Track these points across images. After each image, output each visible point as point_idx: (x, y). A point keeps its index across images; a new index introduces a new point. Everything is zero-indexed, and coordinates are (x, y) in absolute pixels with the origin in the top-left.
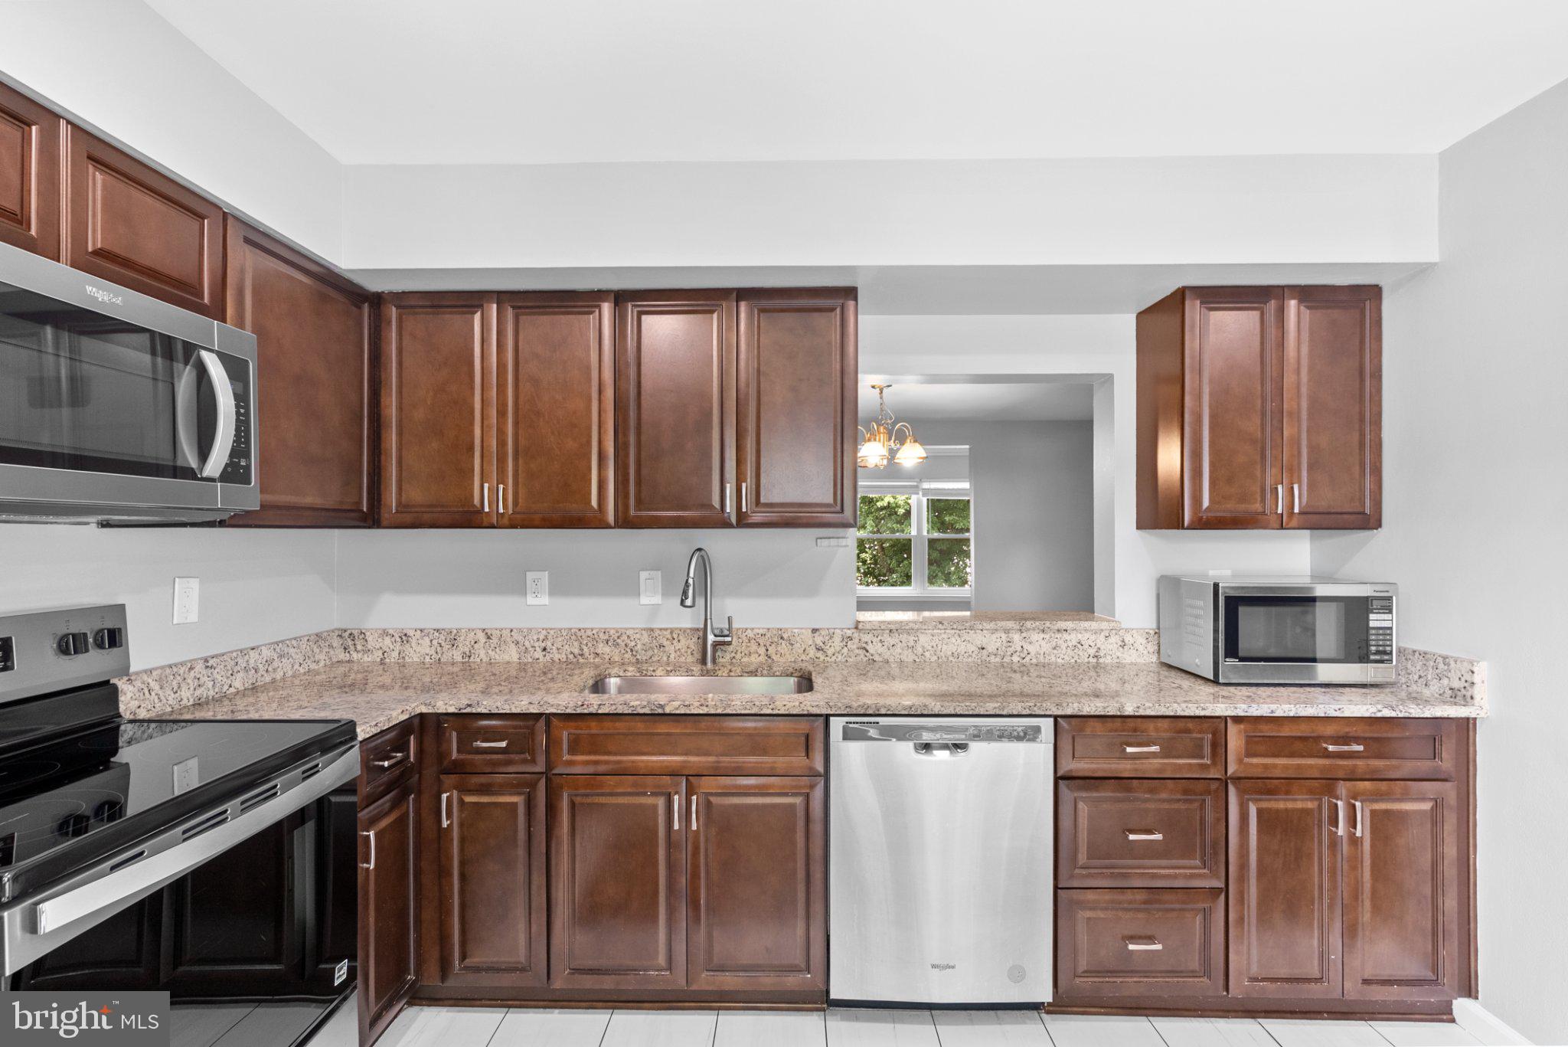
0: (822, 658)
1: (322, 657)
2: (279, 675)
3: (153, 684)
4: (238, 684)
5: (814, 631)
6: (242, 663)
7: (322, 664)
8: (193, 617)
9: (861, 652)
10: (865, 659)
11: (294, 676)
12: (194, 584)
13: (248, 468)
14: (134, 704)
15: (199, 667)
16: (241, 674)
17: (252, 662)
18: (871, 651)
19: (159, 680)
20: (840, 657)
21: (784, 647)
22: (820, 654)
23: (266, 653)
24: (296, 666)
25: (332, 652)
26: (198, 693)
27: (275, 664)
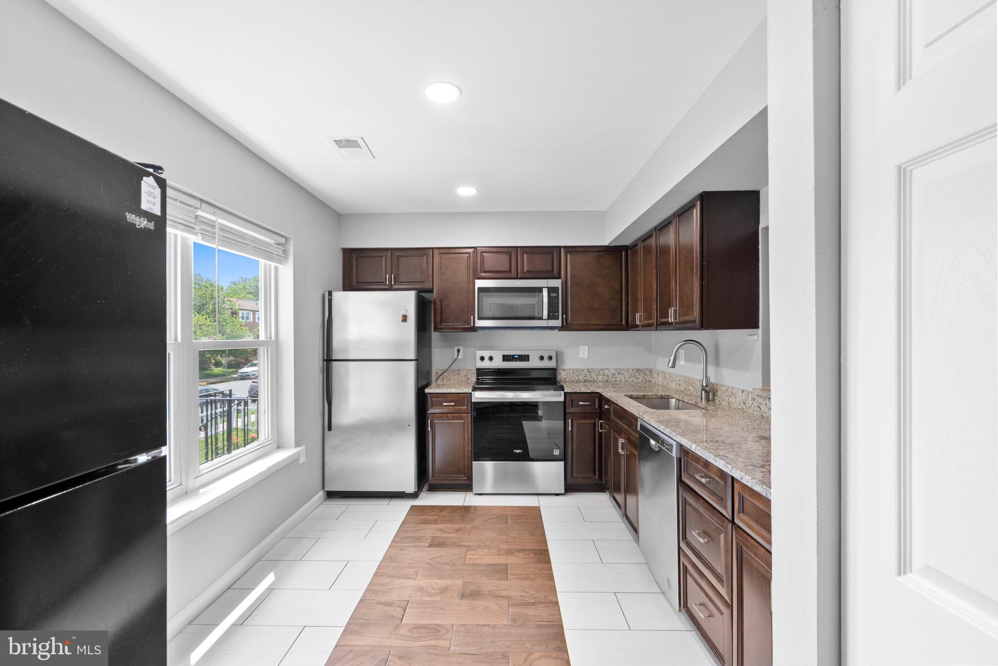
0: (745, 408)
1: (641, 377)
2: (618, 379)
3: (570, 373)
4: (600, 378)
5: (743, 391)
6: (602, 373)
7: (640, 380)
8: (586, 356)
9: (758, 409)
10: (760, 414)
11: (625, 381)
12: (587, 347)
13: (558, 315)
14: (565, 377)
15: (586, 371)
16: (601, 376)
17: (606, 373)
18: (762, 410)
19: (573, 372)
20: (751, 411)
21: (733, 399)
22: (744, 407)
23: (612, 371)
24: (627, 378)
25: (646, 377)
26: (585, 378)
27: (617, 376)
